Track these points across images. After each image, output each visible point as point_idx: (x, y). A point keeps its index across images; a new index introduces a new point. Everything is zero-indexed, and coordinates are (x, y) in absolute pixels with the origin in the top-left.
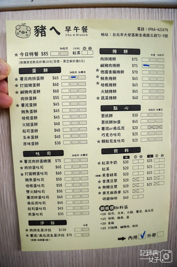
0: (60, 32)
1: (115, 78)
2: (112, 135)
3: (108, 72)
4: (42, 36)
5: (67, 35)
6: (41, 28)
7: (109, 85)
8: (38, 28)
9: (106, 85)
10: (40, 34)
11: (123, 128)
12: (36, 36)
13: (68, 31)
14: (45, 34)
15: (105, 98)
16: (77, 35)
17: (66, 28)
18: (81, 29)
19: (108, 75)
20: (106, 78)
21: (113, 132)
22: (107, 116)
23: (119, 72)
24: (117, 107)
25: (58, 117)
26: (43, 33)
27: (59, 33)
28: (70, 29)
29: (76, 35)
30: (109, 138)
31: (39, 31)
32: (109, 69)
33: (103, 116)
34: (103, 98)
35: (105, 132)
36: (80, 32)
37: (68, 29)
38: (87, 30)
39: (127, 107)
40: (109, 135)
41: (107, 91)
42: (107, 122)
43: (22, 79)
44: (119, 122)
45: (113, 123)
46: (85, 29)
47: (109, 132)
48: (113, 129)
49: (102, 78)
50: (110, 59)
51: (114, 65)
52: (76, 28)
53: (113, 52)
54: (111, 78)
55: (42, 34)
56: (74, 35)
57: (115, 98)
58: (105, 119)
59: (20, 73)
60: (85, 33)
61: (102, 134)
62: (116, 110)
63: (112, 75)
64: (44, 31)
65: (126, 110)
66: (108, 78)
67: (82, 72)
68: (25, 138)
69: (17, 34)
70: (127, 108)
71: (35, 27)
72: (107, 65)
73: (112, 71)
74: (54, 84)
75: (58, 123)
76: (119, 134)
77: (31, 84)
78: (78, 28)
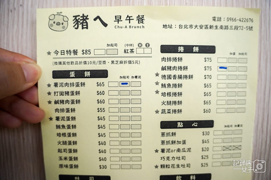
0: (107, 23)
1: (180, 86)
2: (174, 158)
3: (172, 77)
4: (83, 28)
5: (117, 27)
6: (82, 18)
7: (172, 94)
8: (77, 18)
9: (169, 94)
10: (80, 26)
11: (189, 150)
12: (75, 28)
13: (118, 21)
14: (87, 25)
15: (166, 111)
16: (130, 27)
17: (116, 18)
18: (135, 19)
19: (172, 81)
20: (169, 85)
21: (176, 154)
22: (168, 134)
23: (186, 77)
24: (182, 123)
25: (103, 135)
26: (84, 24)
27: (105, 25)
28: (120, 19)
29: (128, 27)
30: (170, 163)
31: (80, 22)
32: (172, 73)
33: (163, 134)
34: (163, 111)
35: (166, 155)
36: (135, 23)
37: (118, 19)
38: (143, 21)
39: (195, 123)
40: (171, 159)
41: (169, 103)
42: (168, 142)
43: (56, 85)
44: (184, 142)
45: (176, 143)
46: (140, 19)
47: (171, 155)
48: (176, 151)
49: (163, 86)
50: (175, 59)
51: (180, 68)
52: (128, 18)
53: (179, 50)
54: (175, 85)
55: (83, 26)
56: (126, 27)
57: (180, 111)
58: (166, 139)
59: (54, 77)
60: (141, 25)
61: (161, 158)
62: (181, 127)
63: (177, 81)
64: (86, 21)
65: (194, 127)
66: (172, 85)
67: (136, 77)
68: (61, 158)
69: (50, 26)
70: (195, 125)
71: (74, 17)
72: (170, 68)
73: (177, 76)
74: (99, 92)
75: (103, 142)
76: (183, 158)
77: (68, 92)
78: (131, 18)
